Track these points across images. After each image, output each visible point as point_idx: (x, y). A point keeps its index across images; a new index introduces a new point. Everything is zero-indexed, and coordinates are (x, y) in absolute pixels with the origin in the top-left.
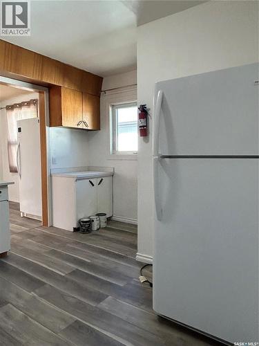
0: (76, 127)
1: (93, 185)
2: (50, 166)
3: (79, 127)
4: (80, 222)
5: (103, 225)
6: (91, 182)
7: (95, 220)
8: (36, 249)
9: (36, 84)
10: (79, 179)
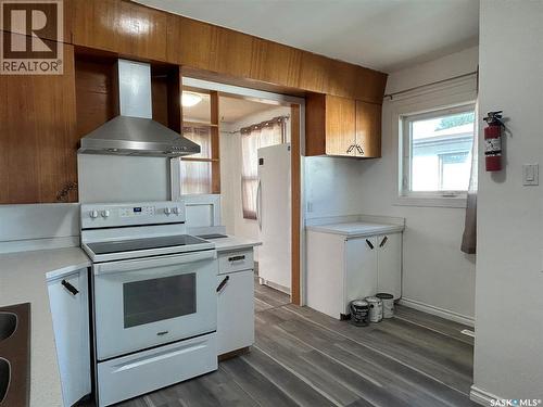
0: (346, 154)
1: (372, 247)
2: (305, 215)
3: (350, 154)
4: (351, 306)
5: (389, 314)
6: (369, 243)
7: (376, 305)
8: (288, 345)
9: (289, 95)
10: (350, 238)
